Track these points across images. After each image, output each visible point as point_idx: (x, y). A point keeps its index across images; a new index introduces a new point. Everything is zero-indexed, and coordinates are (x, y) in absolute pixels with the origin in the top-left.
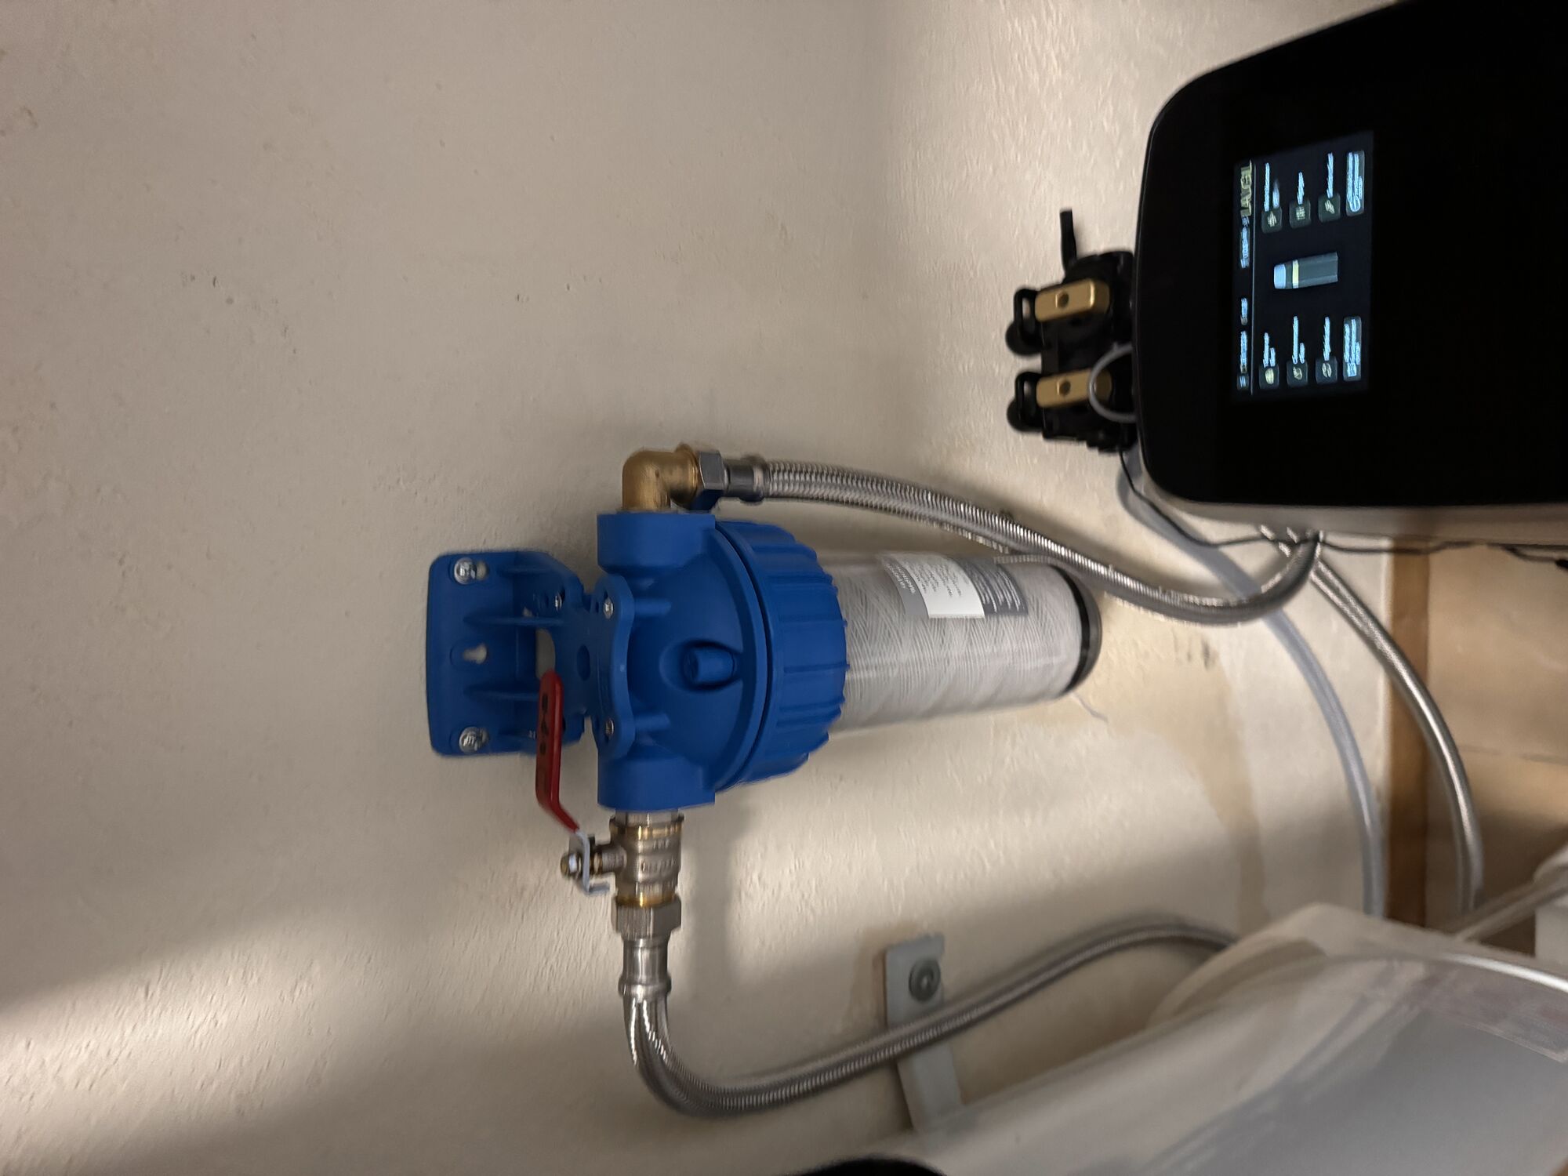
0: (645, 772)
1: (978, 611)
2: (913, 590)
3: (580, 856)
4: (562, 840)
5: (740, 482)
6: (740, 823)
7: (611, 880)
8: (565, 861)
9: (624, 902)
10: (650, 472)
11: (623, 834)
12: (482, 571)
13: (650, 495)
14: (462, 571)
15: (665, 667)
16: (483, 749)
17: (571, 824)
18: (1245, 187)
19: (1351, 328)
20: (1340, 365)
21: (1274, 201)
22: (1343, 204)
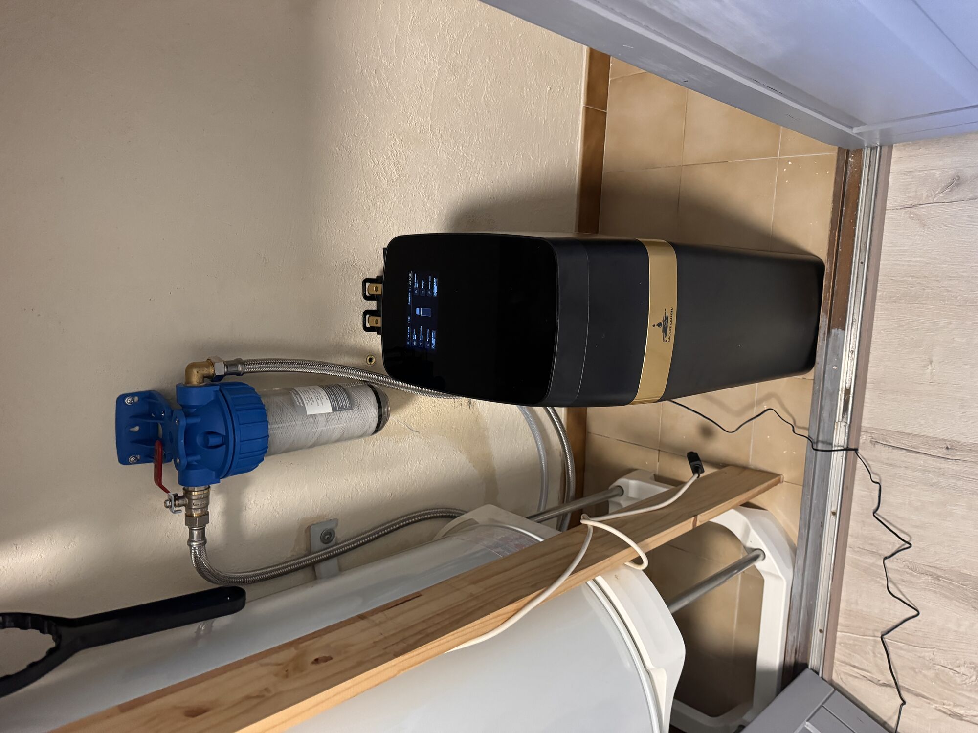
0: (194, 474)
1: (331, 411)
2: (302, 405)
3: (170, 501)
4: (165, 496)
5: (233, 369)
7: (183, 509)
8: (165, 503)
9: (189, 516)
10: (195, 371)
11: (187, 494)
12: (136, 399)
13: (195, 379)
14: (128, 401)
15: (199, 440)
16: (138, 462)
17: (167, 492)
18: (410, 279)
19: (433, 334)
20: (431, 344)
21: (416, 285)
22: (432, 293)
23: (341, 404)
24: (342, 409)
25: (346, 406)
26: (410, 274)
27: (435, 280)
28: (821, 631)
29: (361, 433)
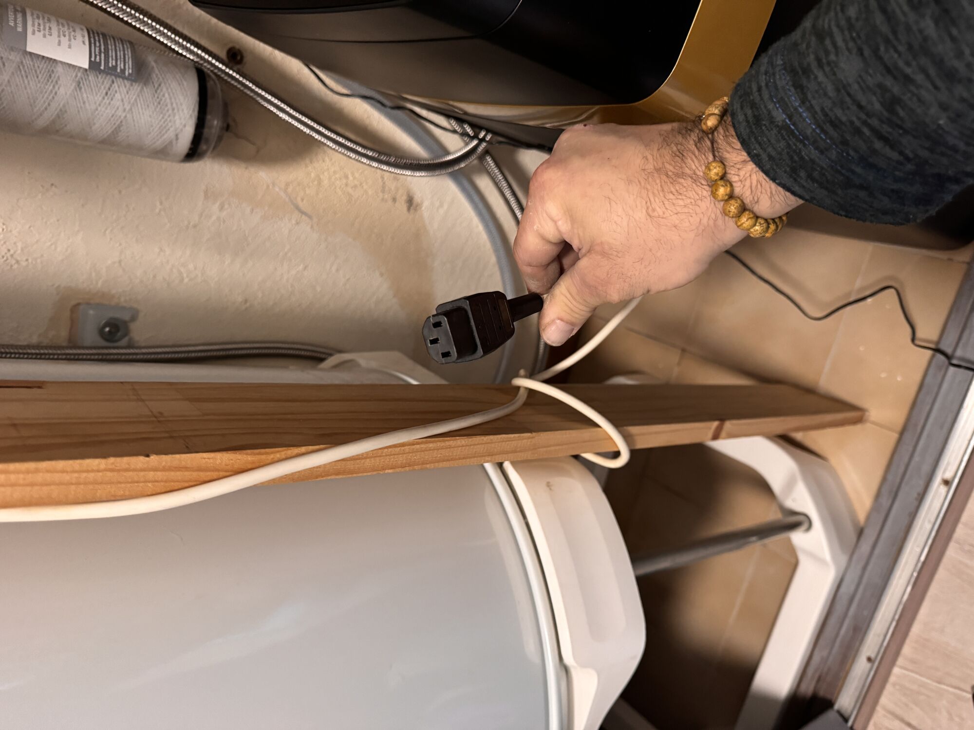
1: (88, 67)
23: (112, 63)
24: (111, 71)
25: (123, 71)
28: (869, 659)
29: (159, 144)
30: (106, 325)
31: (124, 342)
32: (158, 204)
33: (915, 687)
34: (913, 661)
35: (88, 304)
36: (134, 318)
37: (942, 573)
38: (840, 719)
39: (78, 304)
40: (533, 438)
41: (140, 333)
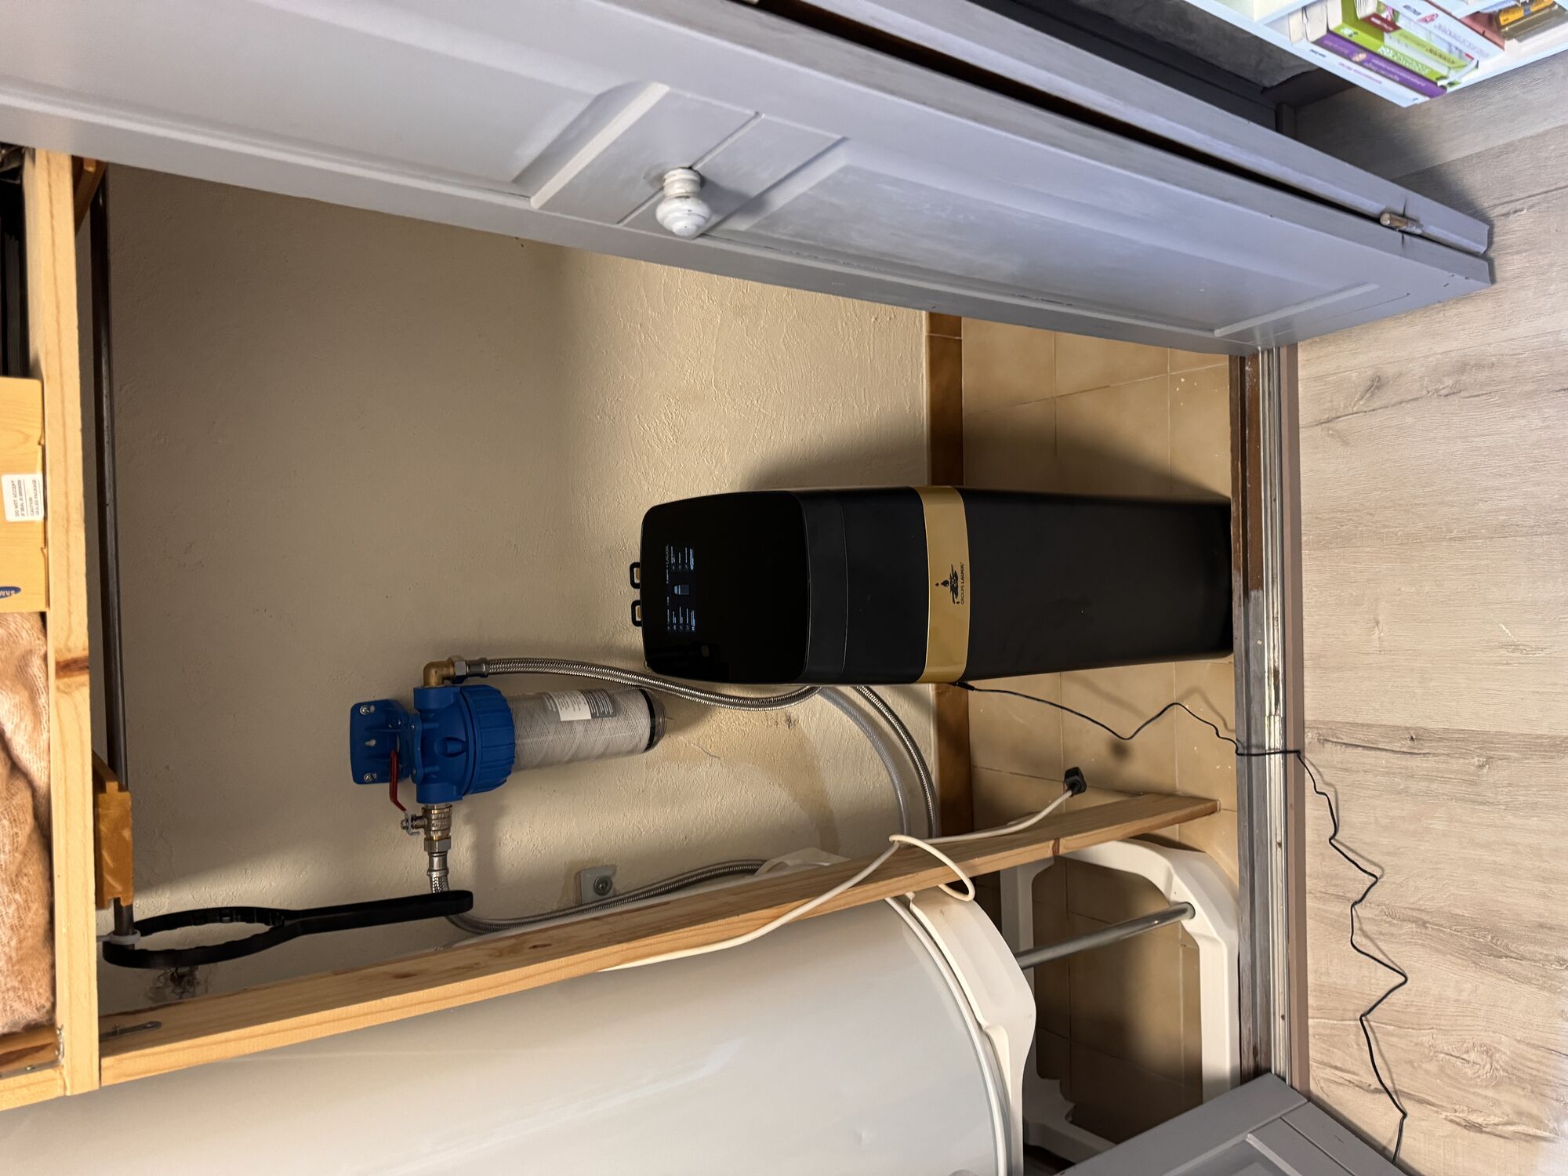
0: (434, 788)
1: (590, 718)
2: (555, 710)
3: (407, 821)
4: (402, 816)
5: (475, 670)
6: (500, 812)
7: (422, 831)
8: (402, 823)
9: (429, 840)
10: (433, 672)
11: (427, 813)
12: (372, 708)
13: (433, 681)
14: (363, 710)
15: (437, 748)
16: (374, 781)
17: (403, 809)
18: (667, 553)
19: (693, 613)
20: (691, 627)
21: (673, 560)
22: (689, 566)
23: (602, 710)
24: (603, 715)
25: (608, 712)
26: (667, 548)
27: (691, 552)
28: (1283, 1017)
29: (630, 747)
30: (598, 884)
31: (611, 893)
32: (618, 782)
33: (1328, 1032)
34: (1319, 1009)
35: (585, 870)
36: (614, 873)
37: (1310, 924)
38: (1280, 1080)
39: (579, 873)
40: (914, 877)
41: (620, 885)
